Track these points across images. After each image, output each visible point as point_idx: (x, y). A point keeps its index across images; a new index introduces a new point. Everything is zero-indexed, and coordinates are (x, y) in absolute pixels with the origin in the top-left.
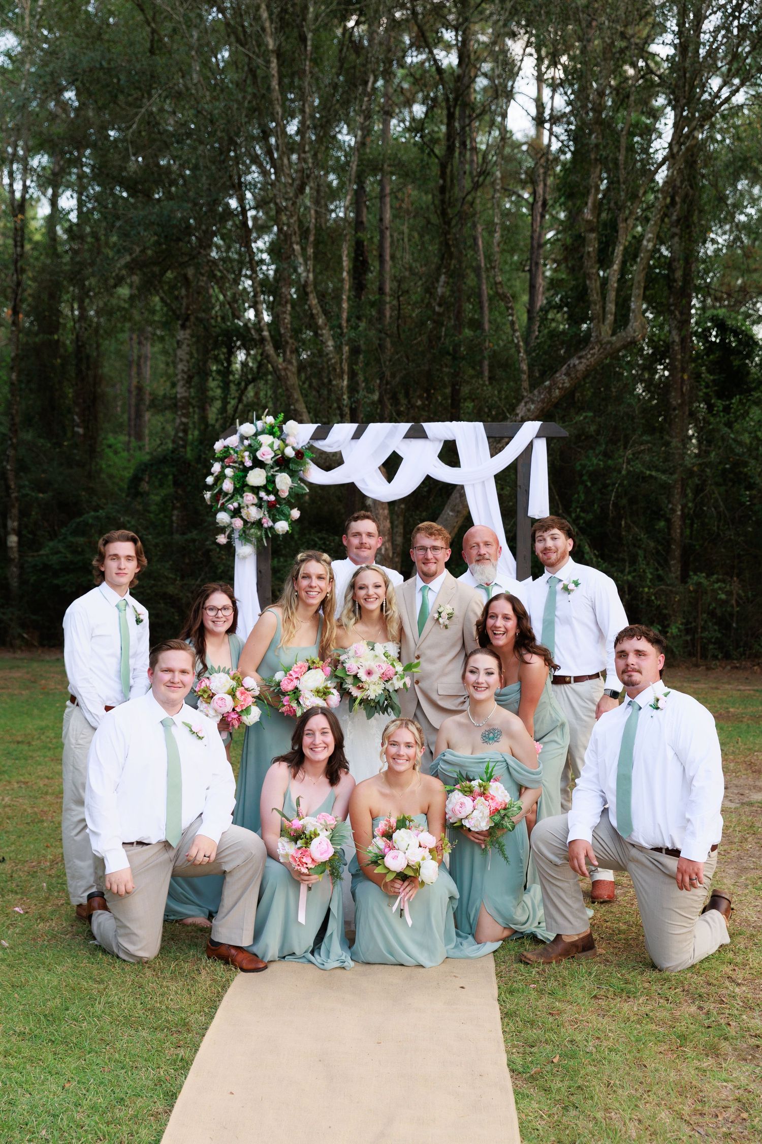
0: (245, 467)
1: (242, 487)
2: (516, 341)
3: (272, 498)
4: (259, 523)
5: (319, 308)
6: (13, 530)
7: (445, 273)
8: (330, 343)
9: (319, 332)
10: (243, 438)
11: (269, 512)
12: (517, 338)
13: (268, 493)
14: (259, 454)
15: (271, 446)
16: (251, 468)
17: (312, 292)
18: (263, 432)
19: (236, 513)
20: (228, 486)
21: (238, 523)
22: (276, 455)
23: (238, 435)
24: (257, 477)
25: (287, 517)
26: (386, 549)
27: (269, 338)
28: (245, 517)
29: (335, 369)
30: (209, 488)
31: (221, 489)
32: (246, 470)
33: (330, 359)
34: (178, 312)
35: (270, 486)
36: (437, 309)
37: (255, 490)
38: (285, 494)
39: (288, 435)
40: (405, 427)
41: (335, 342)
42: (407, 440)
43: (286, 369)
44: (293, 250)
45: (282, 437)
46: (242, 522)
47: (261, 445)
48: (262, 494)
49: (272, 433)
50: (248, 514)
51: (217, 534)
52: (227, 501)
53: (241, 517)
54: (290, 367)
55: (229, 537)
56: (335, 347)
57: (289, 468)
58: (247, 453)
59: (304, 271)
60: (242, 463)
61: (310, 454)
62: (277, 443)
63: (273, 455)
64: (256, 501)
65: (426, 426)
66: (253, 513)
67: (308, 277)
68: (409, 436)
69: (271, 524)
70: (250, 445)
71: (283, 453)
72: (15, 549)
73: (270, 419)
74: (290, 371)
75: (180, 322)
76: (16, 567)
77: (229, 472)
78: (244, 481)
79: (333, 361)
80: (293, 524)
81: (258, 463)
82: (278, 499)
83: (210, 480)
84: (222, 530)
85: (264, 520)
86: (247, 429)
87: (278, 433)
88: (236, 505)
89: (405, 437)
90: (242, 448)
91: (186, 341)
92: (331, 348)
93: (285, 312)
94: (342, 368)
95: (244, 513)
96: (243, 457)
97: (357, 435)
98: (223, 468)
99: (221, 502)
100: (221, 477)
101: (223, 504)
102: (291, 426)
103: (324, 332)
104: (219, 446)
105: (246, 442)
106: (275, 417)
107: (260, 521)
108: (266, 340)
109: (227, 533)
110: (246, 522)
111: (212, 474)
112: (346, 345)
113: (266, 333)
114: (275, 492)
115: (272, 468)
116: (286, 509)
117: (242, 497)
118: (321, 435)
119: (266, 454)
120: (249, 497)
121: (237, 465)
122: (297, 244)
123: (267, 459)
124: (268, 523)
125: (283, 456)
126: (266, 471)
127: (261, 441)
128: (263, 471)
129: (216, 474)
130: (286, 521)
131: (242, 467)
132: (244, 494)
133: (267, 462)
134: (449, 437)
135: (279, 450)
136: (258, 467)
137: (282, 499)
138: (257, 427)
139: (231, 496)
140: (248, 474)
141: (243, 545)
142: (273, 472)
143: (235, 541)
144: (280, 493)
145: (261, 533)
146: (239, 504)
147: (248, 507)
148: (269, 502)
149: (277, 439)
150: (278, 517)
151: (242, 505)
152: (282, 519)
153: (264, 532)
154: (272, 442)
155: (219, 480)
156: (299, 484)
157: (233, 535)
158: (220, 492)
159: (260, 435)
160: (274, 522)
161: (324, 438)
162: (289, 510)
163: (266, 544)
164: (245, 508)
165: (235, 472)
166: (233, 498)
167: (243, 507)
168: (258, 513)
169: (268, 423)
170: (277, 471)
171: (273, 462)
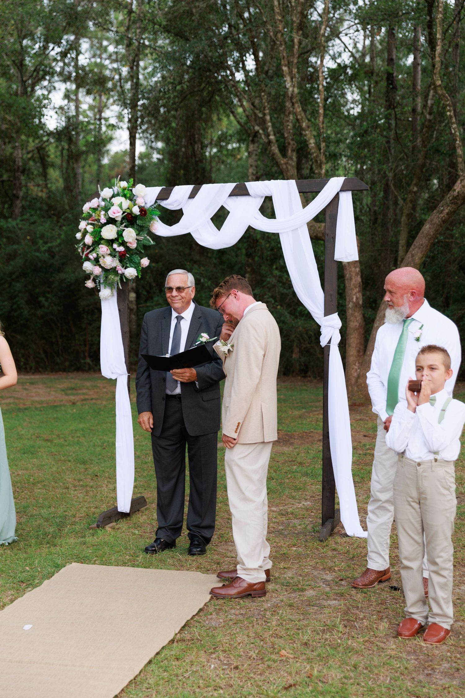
1: (98, 240)
2: (453, 132)
3: (122, 249)
4: (114, 270)
5: (303, 114)
6: (133, 289)
7: (433, 89)
8: (312, 141)
9: (304, 133)
10: (102, 200)
11: (121, 261)
12: (454, 129)
13: (119, 244)
14: (110, 213)
15: (120, 206)
16: (105, 224)
17: (297, 102)
18: (118, 195)
19: (97, 261)
20: (89, 240)
21: (97, 271)
22: (124, 213)
23: (100, 198)
24: (109, 232)
25: (137, 266)
26: (357, 298)
27: (274, 141)
28: (102, 265)
29: (316, 161)
30: (79, 242)
31: (84, 243)
32: (102, 226)
33: (313, 153)
34: (249, 132)
35: (119, 239)
36: (428, 117)
37: (110, 242)
38: (134, 246)
39: (137, 197)
40: (231, 186)
41: (316, 140)
42: (234, 198)
43: (286, 164)
44: (283, 70)
45: (132, 198)
46: (100, 270)
47: (113, 205)
48: (115, 246)
49: (125, 196)
50: (105, 263)
51: (86, 280)
52: (91, 252)
53: (100, 266)
54: (290, 162)
55: (94, 280)
56: (315, 143)
57: (135, 224)
58: (103, 212)
59: (291, 86)
60: (98, 220)
61: (157, 212)
62: (126, 203)
63: (122, 212)
64: (109, 252)
66: (109, 262)
67: (293, 91)
68: (233, 194)
69: (123, 270)
70: (105, 206)
71: (131, 211)
72: (134, 302)
73: (124, 184)
74: (290, 165)
75: (251, 138)
76: (134, 315)
77: (90, 228)
78: (101, 236)
79: (315, 155)
80: (141, 271)
81: (111, 221)
82: (128, 249)
83: (79, 236)
84: (87, 277)
85: (118, 268)
86: (107, 193)
87: (128, 195)
88: (95, 255)
89: (230, 195)
90: (101, 208)
91: (255, 152)
92: (313, 145)
93: (288, 121)
94: (320, 160)
95: (101, 261)
96: (99, 216)
97: (192, 195)
98: (87, 225)
99: (85, 253)
100: (85, 233)
101: (87, 255)
102: (140, 189)
103: (307, 132)
104: (86, 207)
105: (103, 204)
106: (128, 182)
107: (116, 268)
108: (272, 142)
109: (92, 278)
110: (104, 270)
111: (79, 231)
112: (324, 141)
113: (272, 137)
114: (123, 244)
115: (122, 223)
116: (136, 258)
117: (99, 248)
118: (164, 196)
119: (116, 213)
120: (103, 249)
121: (95, 222)
122: (285, 66)
123: (117, 217)
124: (121, 270)
125: (131, 214)
126: (117, 227)
127: (113, 202)
128: (114, 226)
129: (82, 230)
130: (135, 268)
131: (100, 224)
132: (100, 246)
133: (117, 219)
134: (268, 194)
135: (128, 208)
136: (111, 223)
137: (132, 250)
138: (113, 191)
139: (92, 248)
140: (102, 230)
141: (105, 287)
142: (122, 227)
143: (100, 285)
144: (128, 245)
145: (117, 279)
146: (98, 255)
147: (104, 257)
148: (120, 252)
149: (128, 200)
150: (128, 265)
151: (100, 255)
152: (132, 267)
153: (119, 278)
154: (121, 203)
155: (84, 235)
156: (145, 237)
157: (97, 281)
158: (85, 245)
159: (114, 197)
160: (125, 268)
161: (167, 199)
162: (139, 258)
163: (121, 288)
164: (102, 258)
165: (94, 228)
166: (93, 250)
167: (100, 257)
168: (113, 261)
169: (122, 187)
170: (125, 226)
171: (123, 218)
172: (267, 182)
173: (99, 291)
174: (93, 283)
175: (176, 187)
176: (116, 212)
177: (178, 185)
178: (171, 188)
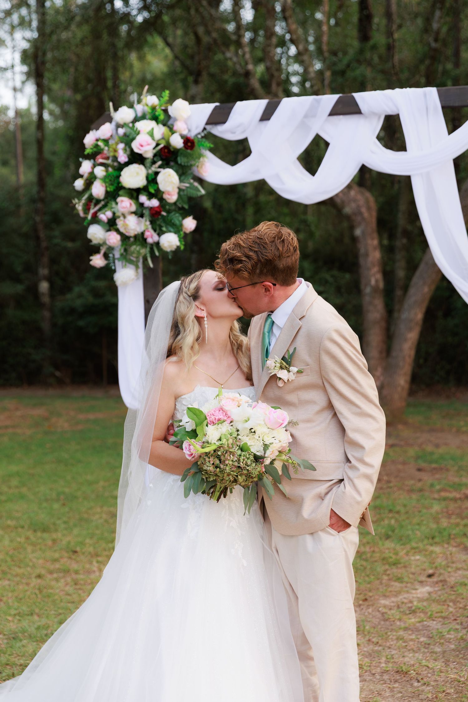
0: (119, 163)
1: (116, 190)
3: (155, 203)
4: (141, 238)
10: (118, 126)
11: (152, 222)
13: (150, 196)
14: (135, 146)
15: (151, 134)
16: (127, 164)
18: (143, 117)
19: (111, 224)
20: (98, 190)
21: (114, 239)
22: (158, 145)
23: (114, 123)
24: (134, 176)
25: (177, 229)
28: (122, 230)
30: (80, 194)
31: (91, 195)
32: (121, 167)
35: (152, 187)
37: (134, 193)
38: (172, 197)
39: (175, 120)
40: (330, 100)
45: (167, 122)
46: (118, 237)
47: (138, 133)
48: (143, 198)
49: (155, 118)
50: (126, 226)
51: (91, 255)
52: (100, 210)
53: (118, 231)
55: (106, 256)
57: (176, 162)
58: (121, 146)
60: (115, 158)
61: (208, 144)
62: (160, 131)
63: (154, 144)
64: (134, 208)
65: (359, 96)
66: (133, 225)
68: (336, 111)
69: (156, 238)
70: (125, 135)
71: (168, 143)
73: (152, 100)
77: (100, 171)
78: (119, 183)
80: (185, 237)
81: (136, 158)
82: (164, 203)
83: (79, 184)
84: (96, 249)
85: (147, 234)
86: (124, 115)
87: (162, 117)
88: (109, 214)
89: (330, 115)
90: (117, 138)
95: (120, 223)
96: (115, 151)
97: (267, 116)
98: (94, 166)
99: (92, 211)
100: (91, 179)
101: (95, 215)
102: (180, 107)
104: (89, 139)
105: (121, 131)
106: (159, 97)
107: (143, 234)
109: (102, 252)
110: (125, 238)
111: (82, 176)
114: (158, 194)
115: (154, 162)
116: (176, 217)
117: (117, 203)
118: (219, 117)
120: (125, 203)
121: (109, 162)
123: (146, 152)
124: (152, 237)
125: (168, 146)
126: (145, 167)
127: (139, 129)
128: (142, 167)
129: (86, 176)
130: (175, 233)
131: (116, 164)
132: (119, 199)
133: (146, 155)
134: (391, 111)
135: (163, 138)
136: (136, 162)
137: (170, 204)
138: (136, 111)
139: (103, 203)
140: (123, 173)
141: (123, 267)
142: (154, 168)
143: (114, 262)
144: (165, 196)
145: (144, 251)
146: (114, 213)
147: (124, 217)
148: (151, 209)
149: (161, 126)
150: (164, 229)
151: (117, 214)
152: (170, 232)
153: (148, 249)
154: (153, 129)
155: (89, 183)
156: (191, 184)
157: (111, 255)
158: (91, 198)
159: (139, 121)
160: (159, 235)
161: (224, 122)
162: (180, 218)
163: (151, 265)
164: (122, 218)
165: (107, 171)
166: (105, 206)
167: (119, 217)
168: (138, 223)
169: (150, 104)
170: (160, 167)
171: (155, 155)
172: (388, 92)
173: (114, 271)
174: (103, 259)
175: (239, 104)
176: (144, 144)
177: (242, 100)
178: (231, 105)
